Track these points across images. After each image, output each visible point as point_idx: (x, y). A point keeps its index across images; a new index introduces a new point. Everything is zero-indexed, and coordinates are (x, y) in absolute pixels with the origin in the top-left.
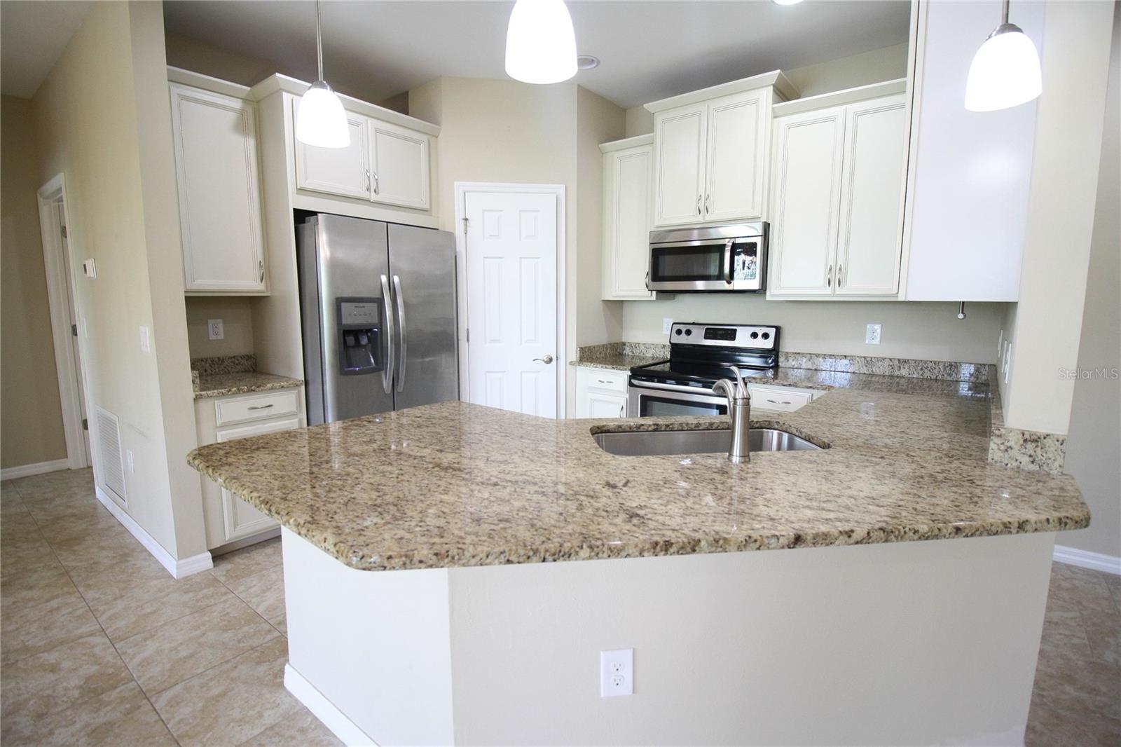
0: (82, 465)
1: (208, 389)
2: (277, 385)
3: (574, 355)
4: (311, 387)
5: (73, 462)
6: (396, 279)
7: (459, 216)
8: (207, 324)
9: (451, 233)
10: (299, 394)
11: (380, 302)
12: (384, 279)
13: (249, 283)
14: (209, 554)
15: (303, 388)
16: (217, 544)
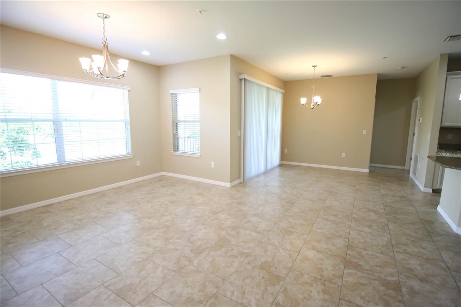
0: (408, 169)
5: (406, 168)
14: (432, 189)
16: (434, 188)
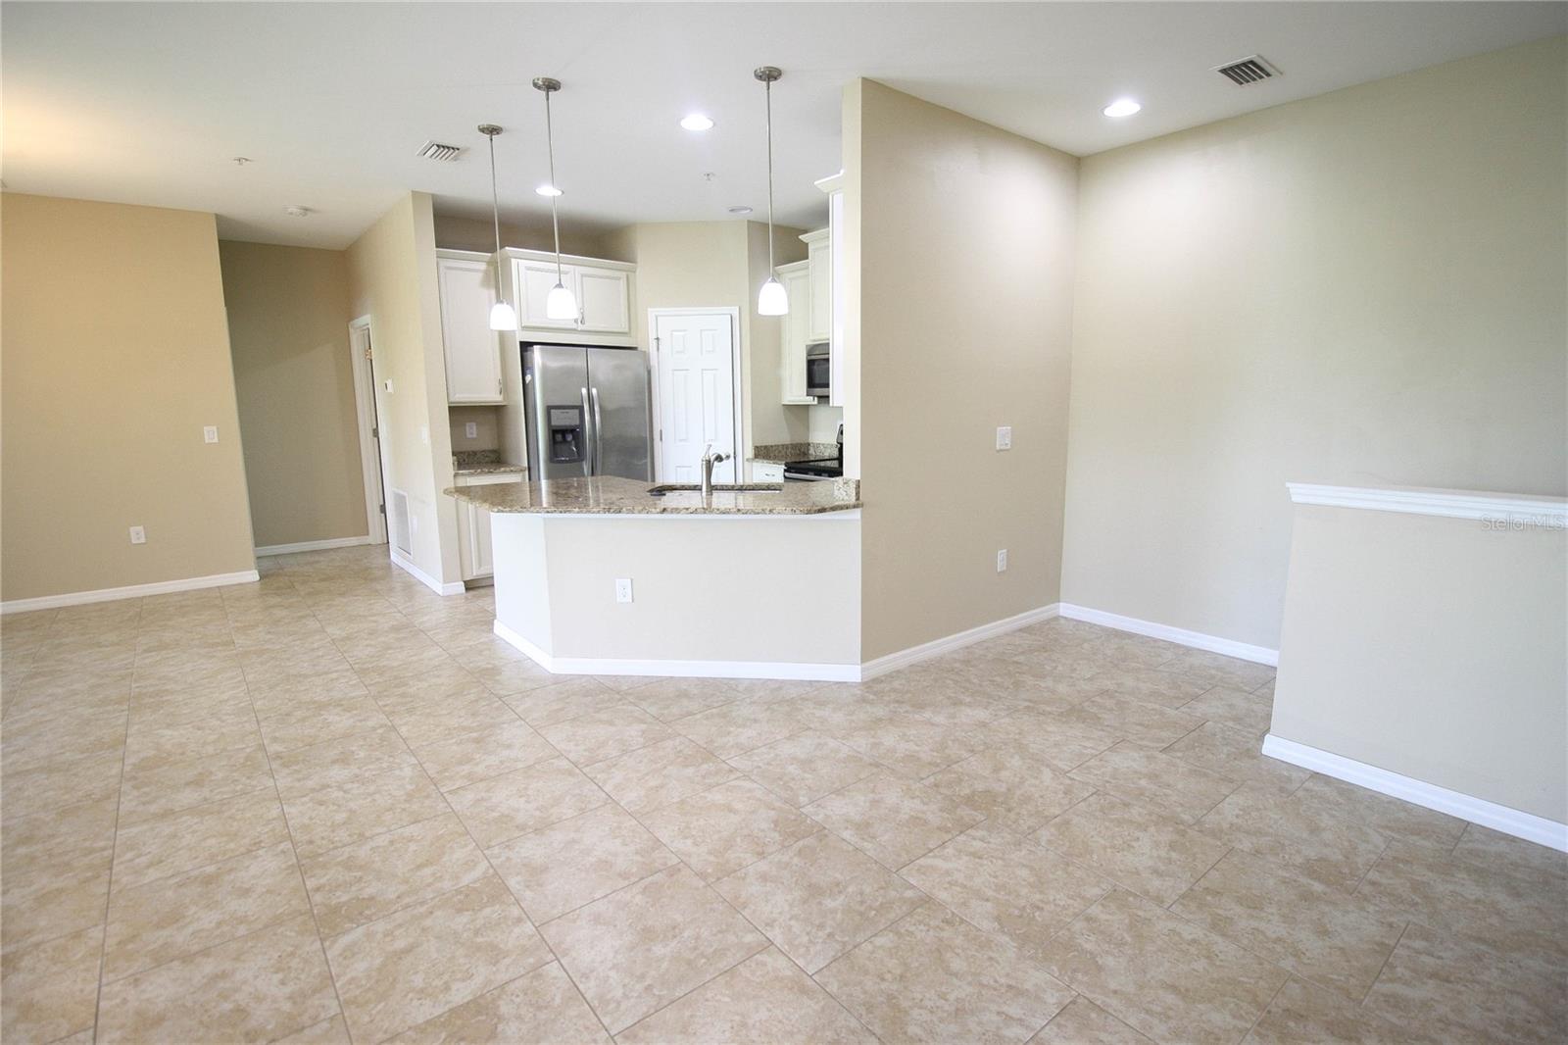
0: (379, 540)
1: (465, 469)
2: (508, 469)
3: (750, 453)
4: (532, 471)
5: (372, 538)
6: (594, 391)
7: (652, 336)
8: (465, 425)
9: (645, 352)
10: (524, 476)
11: (581, 408)
12: (584, 391)
13: (492, 396)
14: (463, 584)
15: (527, 473)
16: (469, 577)
